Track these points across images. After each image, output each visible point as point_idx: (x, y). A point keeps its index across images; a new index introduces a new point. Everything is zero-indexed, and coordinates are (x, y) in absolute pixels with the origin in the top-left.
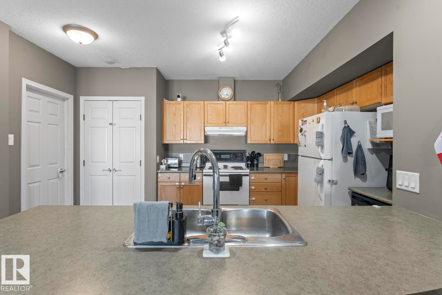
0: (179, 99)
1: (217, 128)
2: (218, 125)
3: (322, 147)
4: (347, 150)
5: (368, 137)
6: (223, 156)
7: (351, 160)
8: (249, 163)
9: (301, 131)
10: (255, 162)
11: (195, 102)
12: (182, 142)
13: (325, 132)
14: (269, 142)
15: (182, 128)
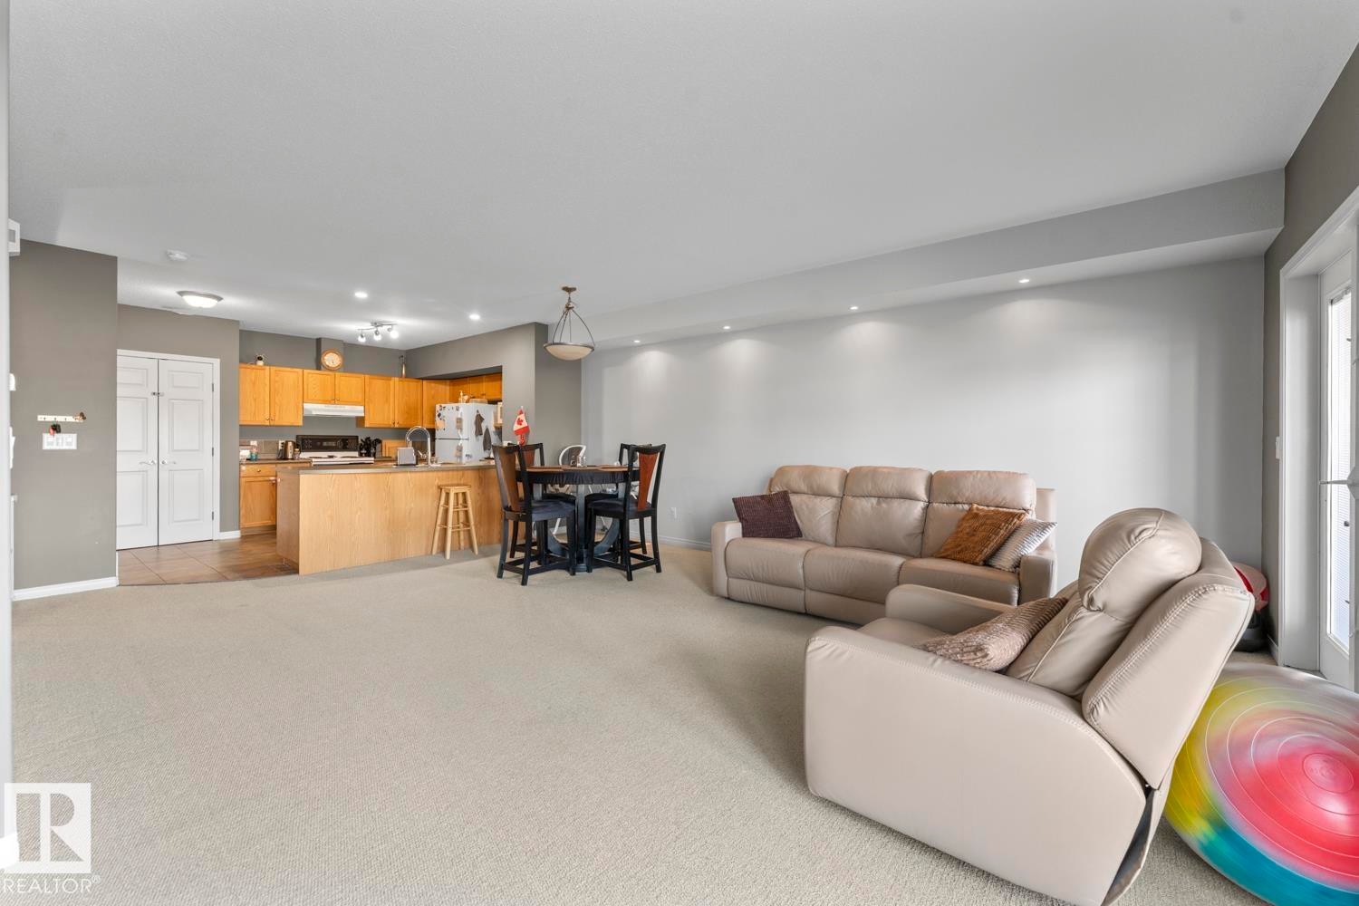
0: (260, 363)
1: (322, 406)
2: (325, 402)
3: (461, 429)
4: (478, 432)
5: (493, 422)
6: (325, 444)
7: (481, 438)
8: (364, 451)
9: (439, 415)
10: (373, 451)
11: (289, 369)
12: (267, 423)
13: (463, 418)
14: (392, 426)
15: (267, 405)
